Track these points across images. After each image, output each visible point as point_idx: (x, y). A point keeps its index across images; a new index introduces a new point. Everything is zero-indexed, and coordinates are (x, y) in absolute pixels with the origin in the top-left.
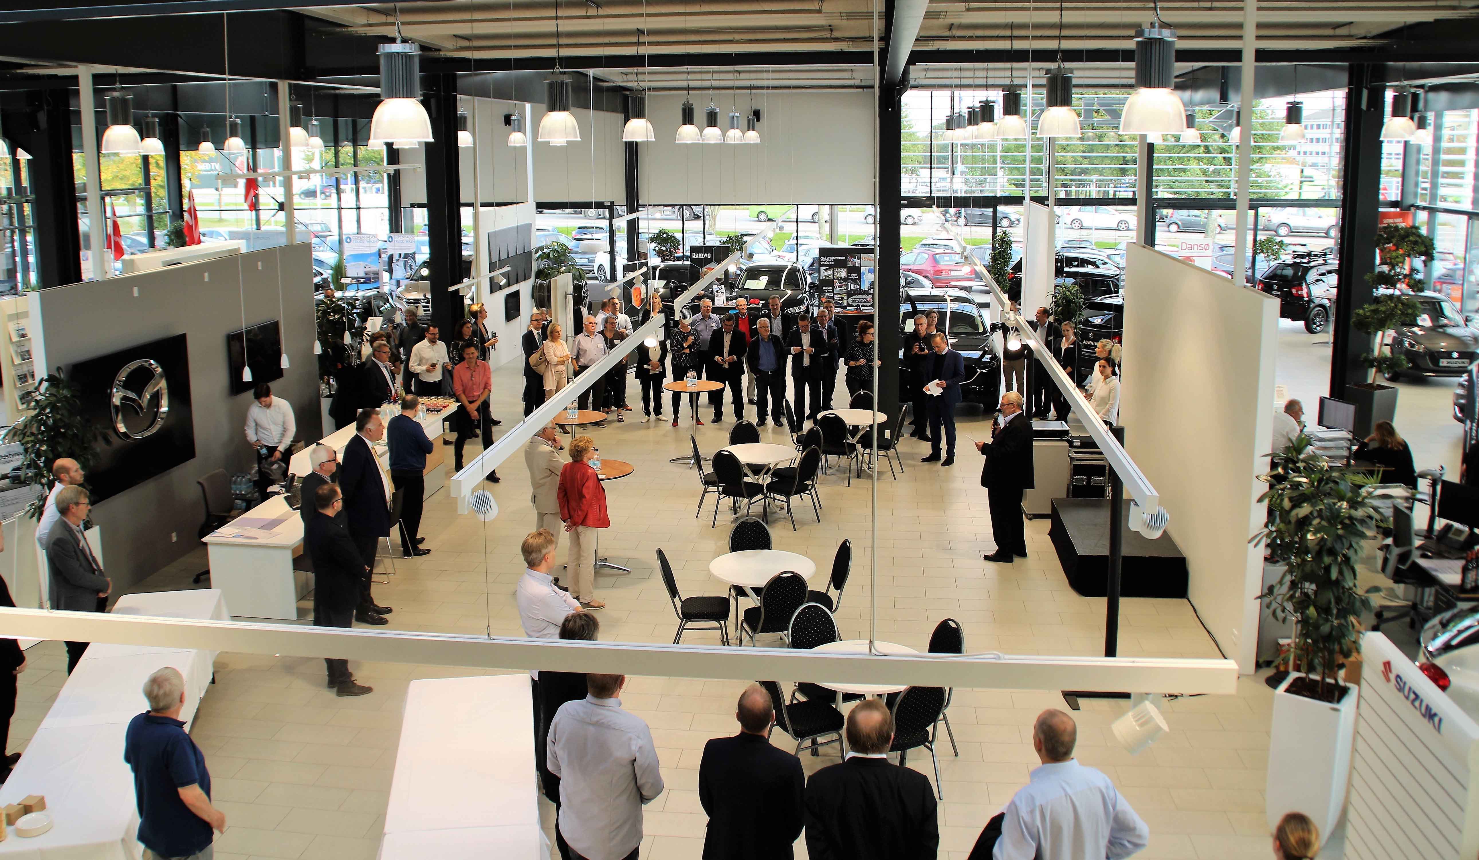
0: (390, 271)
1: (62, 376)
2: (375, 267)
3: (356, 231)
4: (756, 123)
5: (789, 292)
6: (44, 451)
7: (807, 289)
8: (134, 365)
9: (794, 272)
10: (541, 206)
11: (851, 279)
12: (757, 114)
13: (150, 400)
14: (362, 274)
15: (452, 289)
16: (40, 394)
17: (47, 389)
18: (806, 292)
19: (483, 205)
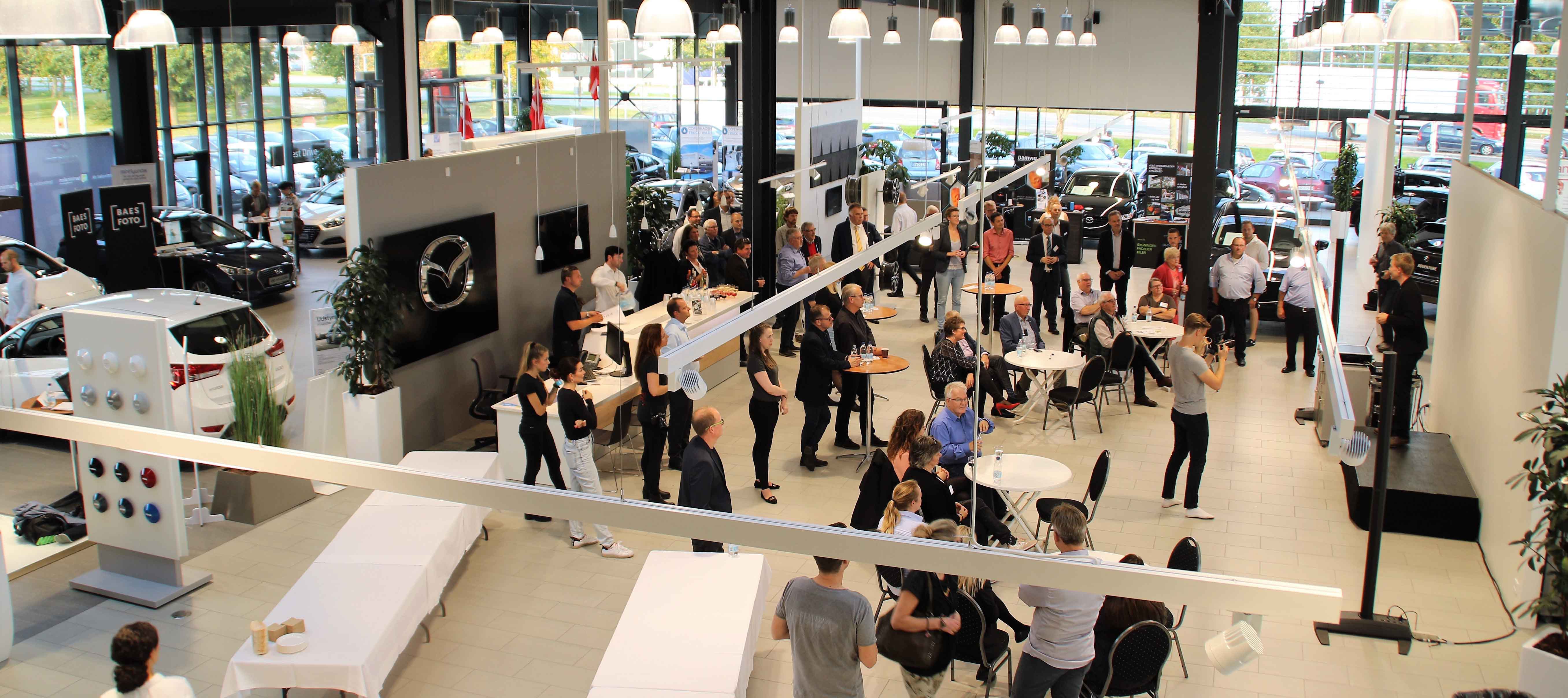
0: (724, 162)
1: (372, 246)
2: (708, 158)
3: (693, 123)
4: (1094, 26)
5: (1119, 200)
6: (352, 315)
7: (1136, 197)
8: (443, 240)
9: (1124, 180)
10: (867, 103)
11: (1180, 189)
12: (1097, 18)
13: (456, 274)
14: (697, 165)
15: (762, 181)
16: (353, 263)
17: (359, 259)
18: (1134, 201)
19: (808, 100)
